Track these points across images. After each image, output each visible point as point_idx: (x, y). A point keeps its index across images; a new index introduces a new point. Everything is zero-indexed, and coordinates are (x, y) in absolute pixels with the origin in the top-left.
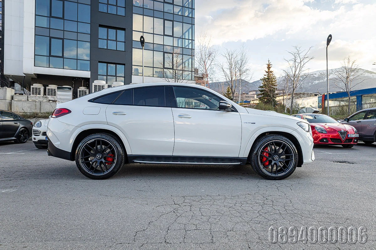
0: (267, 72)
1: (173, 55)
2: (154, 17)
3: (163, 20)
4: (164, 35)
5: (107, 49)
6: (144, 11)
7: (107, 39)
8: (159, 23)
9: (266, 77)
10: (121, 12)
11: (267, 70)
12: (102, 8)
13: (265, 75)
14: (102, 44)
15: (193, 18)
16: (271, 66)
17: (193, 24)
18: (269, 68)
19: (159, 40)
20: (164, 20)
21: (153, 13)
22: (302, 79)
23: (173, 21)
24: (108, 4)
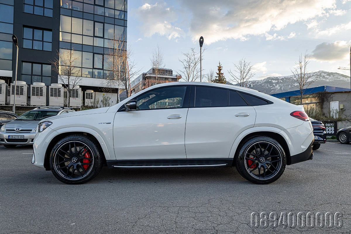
0: (217, 74)
1: (103, 56)
2: (83, 19)
3: (93, 22)
4: (94, 36)
5: (32, 49)
6: (72, 13)
7: (33, 40)
8: (88, 24)
9: (217, 78)
10: (49, 13)
11: (218, 72)
12: (28, 9)
13: (216, 77)
14: (27, 44)
15: (125, 21)
16: (221, 68)
17: (125, 26)
18: (220, 70)
19: (88, 41)
20: (95, 22)
21: (82, 15)
22: (282, 82)
23: (104, 23)
24: (34, 5)
